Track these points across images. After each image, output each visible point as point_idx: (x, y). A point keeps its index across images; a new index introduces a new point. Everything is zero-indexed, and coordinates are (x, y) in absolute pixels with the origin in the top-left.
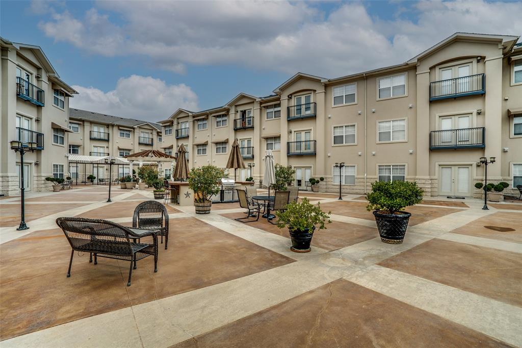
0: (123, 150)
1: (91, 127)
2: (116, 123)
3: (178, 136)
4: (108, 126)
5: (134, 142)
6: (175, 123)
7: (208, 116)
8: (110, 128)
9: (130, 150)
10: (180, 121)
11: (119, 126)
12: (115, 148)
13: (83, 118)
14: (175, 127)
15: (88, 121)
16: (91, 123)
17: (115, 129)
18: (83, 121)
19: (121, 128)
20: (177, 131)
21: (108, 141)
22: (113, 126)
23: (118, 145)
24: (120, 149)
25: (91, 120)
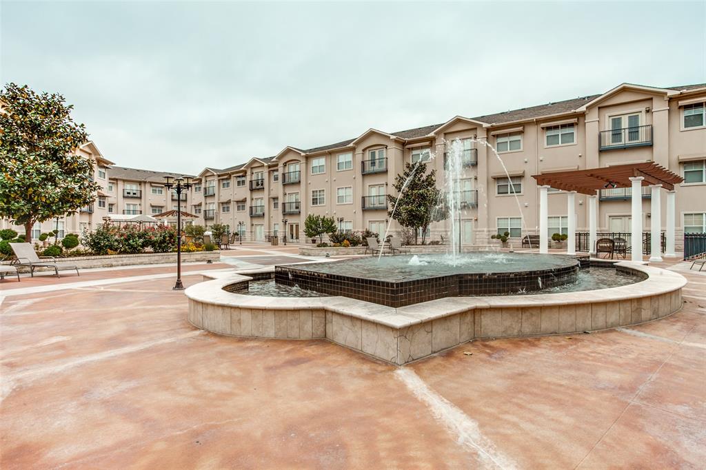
0: (156, 207)
1: (124, 185)
2: (148, 180)
3: (206, 193)
4: (140, 183)
5: (167, 198)
6: (203, 181)
7: (230, 176)
8: (143, 185)
9: (162, 207)
10: (208, 179)
11: (151, 183)
12: (148, 205)
13: (117, 177)
14: (203, 186)
15: (120, 180)
16: (124, 181)
17: (148, 186)
18: (117, 180)
19: (153, 185)
20: (205, 189)
21: (140, 198)
22: (145, 182)
23: (150, 202)
24: (152, 206)
25: (124, 178)
